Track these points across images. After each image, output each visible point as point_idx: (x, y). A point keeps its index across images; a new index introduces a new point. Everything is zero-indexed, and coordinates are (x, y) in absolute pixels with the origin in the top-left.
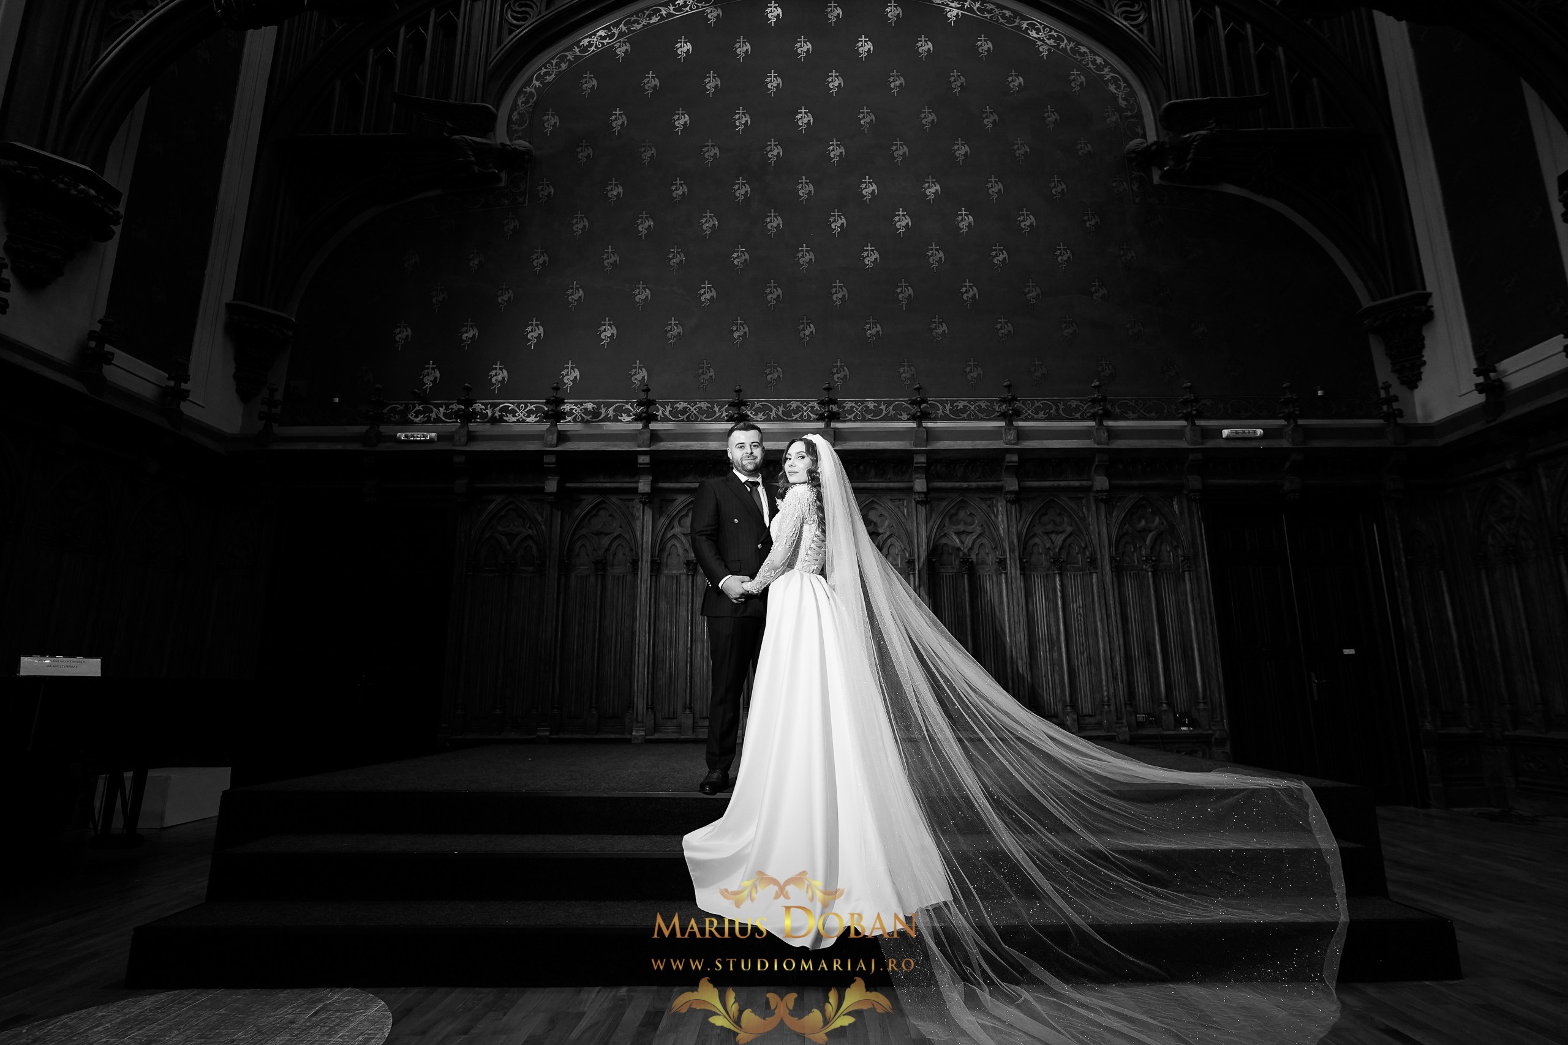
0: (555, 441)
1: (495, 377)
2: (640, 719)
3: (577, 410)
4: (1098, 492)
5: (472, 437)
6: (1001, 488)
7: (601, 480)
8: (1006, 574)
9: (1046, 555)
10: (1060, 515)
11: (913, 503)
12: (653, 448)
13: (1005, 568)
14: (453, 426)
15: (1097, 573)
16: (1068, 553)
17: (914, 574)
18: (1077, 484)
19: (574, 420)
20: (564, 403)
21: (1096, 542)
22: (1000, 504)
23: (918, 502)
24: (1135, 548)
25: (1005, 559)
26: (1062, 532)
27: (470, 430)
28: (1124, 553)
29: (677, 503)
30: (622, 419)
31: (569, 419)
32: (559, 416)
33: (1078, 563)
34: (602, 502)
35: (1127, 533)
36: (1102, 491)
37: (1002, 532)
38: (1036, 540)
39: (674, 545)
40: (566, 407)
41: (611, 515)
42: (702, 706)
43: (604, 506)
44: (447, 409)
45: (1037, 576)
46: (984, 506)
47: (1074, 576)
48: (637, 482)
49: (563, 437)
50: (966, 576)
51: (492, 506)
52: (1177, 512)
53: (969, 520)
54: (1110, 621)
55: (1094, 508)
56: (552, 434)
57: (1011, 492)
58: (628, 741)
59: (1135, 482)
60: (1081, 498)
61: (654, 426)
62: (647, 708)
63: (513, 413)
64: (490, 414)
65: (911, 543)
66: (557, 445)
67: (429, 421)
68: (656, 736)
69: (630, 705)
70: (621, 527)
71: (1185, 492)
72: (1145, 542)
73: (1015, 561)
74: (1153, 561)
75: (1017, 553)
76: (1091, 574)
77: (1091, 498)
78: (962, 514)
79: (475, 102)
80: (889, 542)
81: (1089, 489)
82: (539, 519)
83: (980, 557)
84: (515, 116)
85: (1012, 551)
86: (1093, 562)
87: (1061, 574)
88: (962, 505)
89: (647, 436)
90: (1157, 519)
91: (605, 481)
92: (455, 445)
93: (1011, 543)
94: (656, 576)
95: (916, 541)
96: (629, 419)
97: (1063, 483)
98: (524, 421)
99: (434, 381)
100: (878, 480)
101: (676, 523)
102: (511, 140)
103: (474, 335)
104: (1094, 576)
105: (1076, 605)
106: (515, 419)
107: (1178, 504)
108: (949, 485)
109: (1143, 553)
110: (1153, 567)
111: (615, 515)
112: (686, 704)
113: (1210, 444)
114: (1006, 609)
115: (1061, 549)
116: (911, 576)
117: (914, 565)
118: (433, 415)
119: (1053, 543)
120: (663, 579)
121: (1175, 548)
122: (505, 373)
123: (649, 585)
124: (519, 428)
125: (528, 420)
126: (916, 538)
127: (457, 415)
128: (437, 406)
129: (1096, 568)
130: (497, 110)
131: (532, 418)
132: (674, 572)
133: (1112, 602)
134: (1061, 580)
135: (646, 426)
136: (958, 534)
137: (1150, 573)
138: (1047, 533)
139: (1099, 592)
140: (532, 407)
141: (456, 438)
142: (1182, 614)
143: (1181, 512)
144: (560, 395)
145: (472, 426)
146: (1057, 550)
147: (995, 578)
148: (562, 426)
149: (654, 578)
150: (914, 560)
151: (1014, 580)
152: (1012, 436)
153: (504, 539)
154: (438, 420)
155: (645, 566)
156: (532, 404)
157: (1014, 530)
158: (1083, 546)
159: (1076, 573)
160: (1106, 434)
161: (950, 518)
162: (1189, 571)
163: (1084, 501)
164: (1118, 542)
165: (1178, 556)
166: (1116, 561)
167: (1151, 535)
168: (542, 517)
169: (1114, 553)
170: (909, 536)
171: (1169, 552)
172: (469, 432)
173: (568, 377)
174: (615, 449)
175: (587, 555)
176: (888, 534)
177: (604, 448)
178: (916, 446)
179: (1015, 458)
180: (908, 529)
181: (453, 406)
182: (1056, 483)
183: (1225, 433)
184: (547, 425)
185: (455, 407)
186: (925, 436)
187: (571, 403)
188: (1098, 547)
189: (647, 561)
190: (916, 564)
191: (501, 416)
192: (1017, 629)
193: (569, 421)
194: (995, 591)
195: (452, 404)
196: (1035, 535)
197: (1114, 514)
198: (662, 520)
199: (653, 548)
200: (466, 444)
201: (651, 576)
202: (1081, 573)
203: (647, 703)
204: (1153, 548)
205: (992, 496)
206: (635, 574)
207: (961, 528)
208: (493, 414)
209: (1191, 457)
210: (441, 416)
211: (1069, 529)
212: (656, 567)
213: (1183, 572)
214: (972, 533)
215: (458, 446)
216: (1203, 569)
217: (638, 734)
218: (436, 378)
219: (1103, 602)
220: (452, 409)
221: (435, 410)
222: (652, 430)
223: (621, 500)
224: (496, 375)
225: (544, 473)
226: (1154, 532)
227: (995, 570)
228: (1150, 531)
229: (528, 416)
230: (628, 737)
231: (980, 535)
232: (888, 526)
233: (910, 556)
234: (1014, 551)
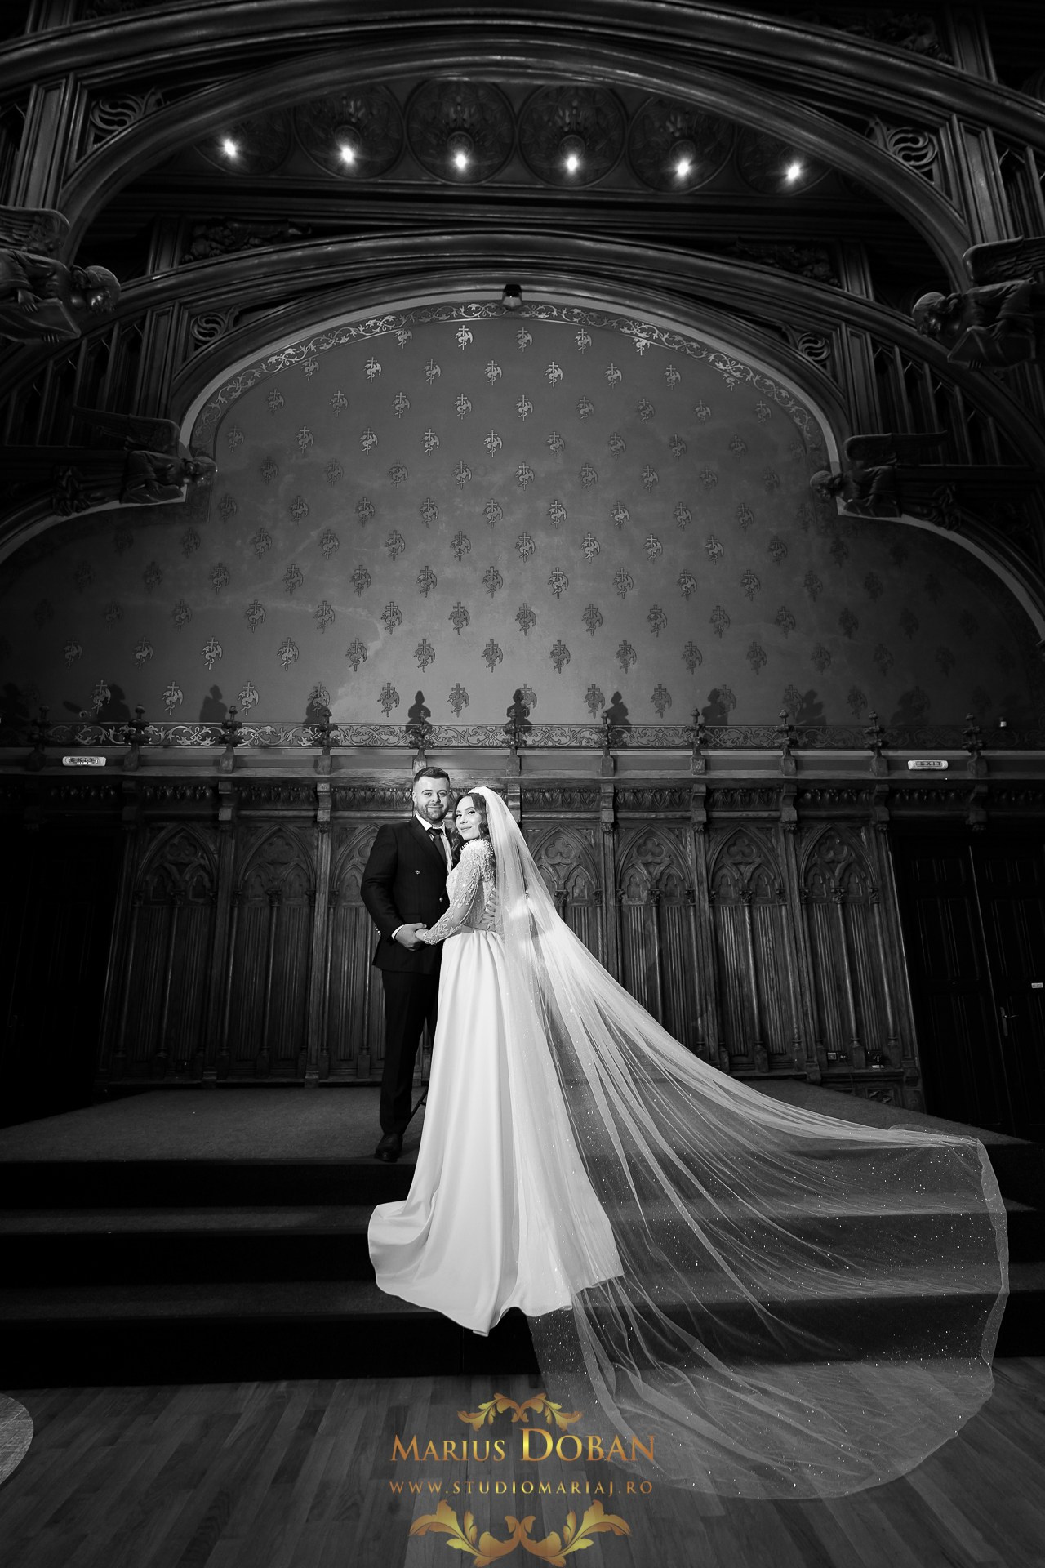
0: (230, 768)
1: (170, 698)
2: (314, 1061)
3: (254, 733)
4: (786, 822)
5: (143, 762)
6: (689, 818)
7: (279, 808)
8: (694, 906)
9: (735, 887)
10: (749, 845)
11: (601, 834)
12: (333, 775)
13: (694, 901)
14: (124, 749)
15: (786, 905)
16: (757, 885)
17: (601, 907)
18: (765, 814)
19: (253, 746)
20: (241, 726)
21: (785, 874)
22: (688, 835)
23: (604, 832)
24: (824, 879)
25: (694, 891)
26: (750, 864)
27: (142, 753)
28: (812, 885)
29: (357, 832)
30: (302, 743)
31: (246, 743)
32: (236, 742)
33: (767, 896)
34: (280, 830)
35: (815, 864)
36: (790, 822)
37: (690, 863)
38: (724, 871)
39: (354, 876)
40: (244, 731)
41: (287, 844)
42: (379, 1046)
43: (280, 834)
44: (117, 731)
45: (726, 909)
46: (672, 837)
47: (763, 908)
48: (316, 810)
49: (239, 762)
50: (654, 908)
51: (162, 834)
52: (865, 843)
53: (657, 850)
54: (799, 955)
55: (782, 839)
56: (228, 759)
57: (700, 822)
58: (301, 1086)
59: (824, 813)
60: (769, 829)
61: (333, 752)
62: (322, 1050)
63: (188, 736)
64: (162, 737)
65: (598, 875)
66: (233, 771)
67: (97, 743)
68: (330, 1080)
69: (303, 1045)
70: (298, 857)
71: (873, 823)
72: (834, 873)
73: (703, 893)
74: (842, 893)
75: (705, 885)
76: (780, 906)
77: (780, 829)
78: (650, 845)
79: (157, 417)
80: (575, 873)
81: (777, 820)
82: (212, 847)
83: (668, 888)
84: (198, 432)
85: (700, 883)
86: (782, 893)
87: (750, 907)
88: (650, 834)
89: (327, 762)
90: (846, 849)
91: (283, 808)
92: (124, 771)
93: (699, 875)
94: (334, 908)
95: (603, 872)
96: (310, 743)
97: (751, 814)
98: (199, 745)
99: (105, 702)
100: (564, 809)
101: (356, 853)
102: (194, 456)
103: (149, 654)
104: (783, 908)
105: (765, 939)
106: (189, 742)
107: (866, 836)
108: (637, 815)
109: (833, 885)
110: (842, 899)
111: (293, 844)
112: (363, 1044)
113: (896, 775)
114: (694, 943)
115: (750, 880)
116: (599, 909)
117: (601, 897)
118: (102, 737)
119: (742, 874)
120: (342, 912)
121: (864, 880)
122: (180, 694)
123: (326, 918)
124: (193, 753)
125: (203, 743)
126: (603, 869)
127: (128, 737)
128: (107, 728)
129: (785, 900)
130: (180, 425)
131: (207, 742)
132: (354, 904)
133: (801, 936)
134: (751, 913)
135: (326, 752)
136: (646, 865)
137: (839, 906)
138: (736, 865)
139: (788, 926)
140: (208, 730)
141: (126, 762)
142: (871, 947)
143: (869, 844)
144: (237, 718)
145: (144, 749)
146: (746, 881)
147: (683, 911)
148: (237, 751)
149: (332, 910)
150: (601, 892)
151: (702, 913)
152: (700, 765)
153: (174, 869)
154: (107, 743)
155: (322, 899)
156: (207, 726)
157: (702, 861)
158: (773, 877)
159: (765, 905)
160: (794, 764)
161: (639, 848)
162: (878, 903)
163: (773, 831)
164: (807, 873)
165: (866, 888)
166: (805, 893)
167: (839, 866)
168: (216, 845)
169: (803, 885)
170: (596, 865)
171: (858, 884)
172: (140, 757)
173: (246, 699)
174: (294, 776)
175: (262, 886)
176: (575, 864)
177: (281, 775)
178: (603, 775)
179: (703, 789)
180: (596, 860)
181: (124, 728)
182: (744, 814)
183: (911, 764)
184: (222, 750)
185: (126, 729)
186: (612, 766)
187: (249, 726)
188: (787, 879)
189: (324, 893)
190: (604, 896)
191: (175, 739)
192: (706, 964)
193: (247, 745)
194: (684, 924)
195: (123, 725)
196: (723, 866)
197: (803, 845)
198: (342, 849)
199: (331, 879)
200: (137, 769)
201: (329, 909)
202: (770, 905)
203: (322, 1044)
204: (841, 880)
205: (680, 826)
206: (311, 906)
207: (649, 858)
208: (166, 737)
209: (877, 788)
210: (111, 738)
211: (758, 860)
212: (334, 897)
213: (872, 904)
214: (660, 864)
215: (128, 771)
216: (891, 901)
217: (311, 1077)
218: (106, 698)
219: (792, 935)
220: (123, 731)
221: (104, 731)
222: (332, 756)
223: (299, 828)
224: (170, 696)
225: (218, 800)
226: (843, 863)
227: (684, 902)
228: (839, 863)
229: (204, 740)
230: (301, 1080)
231: (669, 866)
232: (575, 856)
233: (597, 887)
234: (702, 883)
